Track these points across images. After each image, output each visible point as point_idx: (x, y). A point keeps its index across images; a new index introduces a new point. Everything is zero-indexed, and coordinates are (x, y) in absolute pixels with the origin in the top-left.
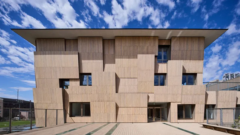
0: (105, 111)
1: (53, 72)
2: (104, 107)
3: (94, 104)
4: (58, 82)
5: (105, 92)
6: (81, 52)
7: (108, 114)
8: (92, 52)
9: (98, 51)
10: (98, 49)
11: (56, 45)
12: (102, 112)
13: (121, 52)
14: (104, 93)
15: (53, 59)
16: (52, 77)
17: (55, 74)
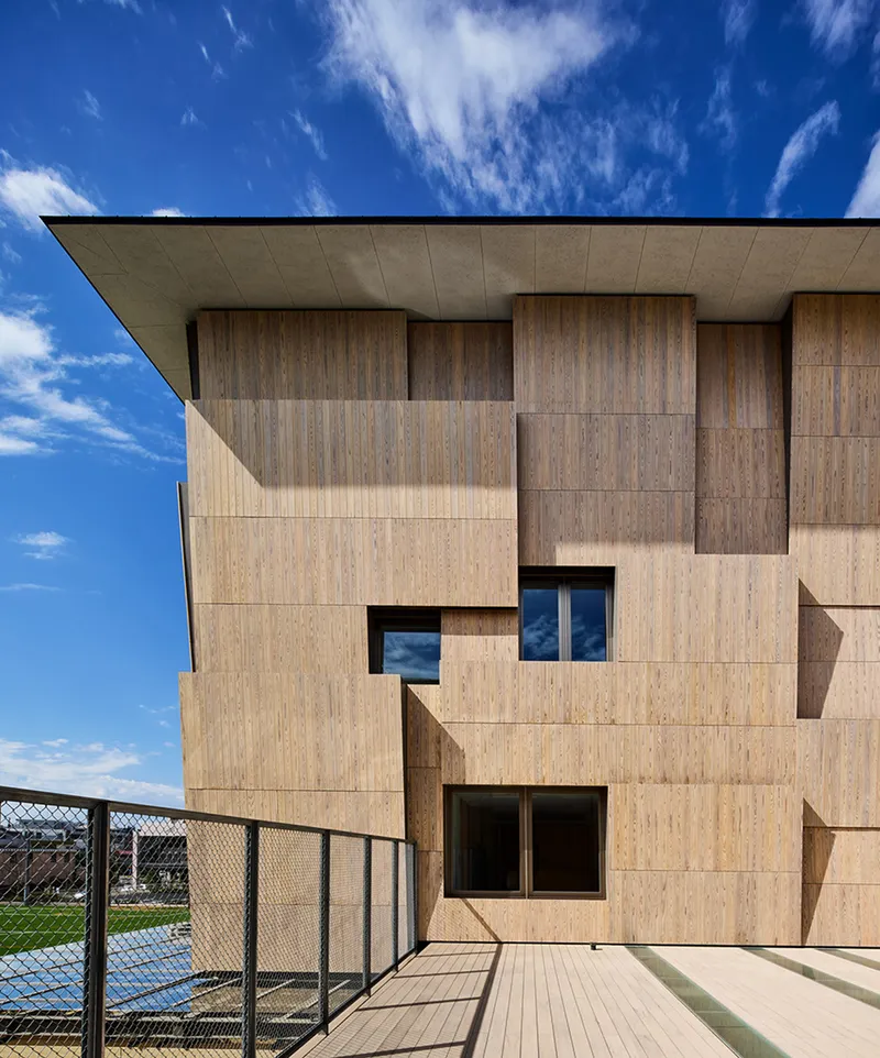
0: (717, 853)
1: (323, 554)
2: (710, 824)
3: (640, 803)
4: (358, 629)
5: (718, 710)
6: (532, 409)
7: (740, 878)
8: (617, 409)
9: (664, 404)
10: (664, 386)
11: (340, 356)
12: (694, 864)
13: (837, 410)
14: (711, 719)
15: (328, 455)
16: (313, 592)
17: (338, 572)
